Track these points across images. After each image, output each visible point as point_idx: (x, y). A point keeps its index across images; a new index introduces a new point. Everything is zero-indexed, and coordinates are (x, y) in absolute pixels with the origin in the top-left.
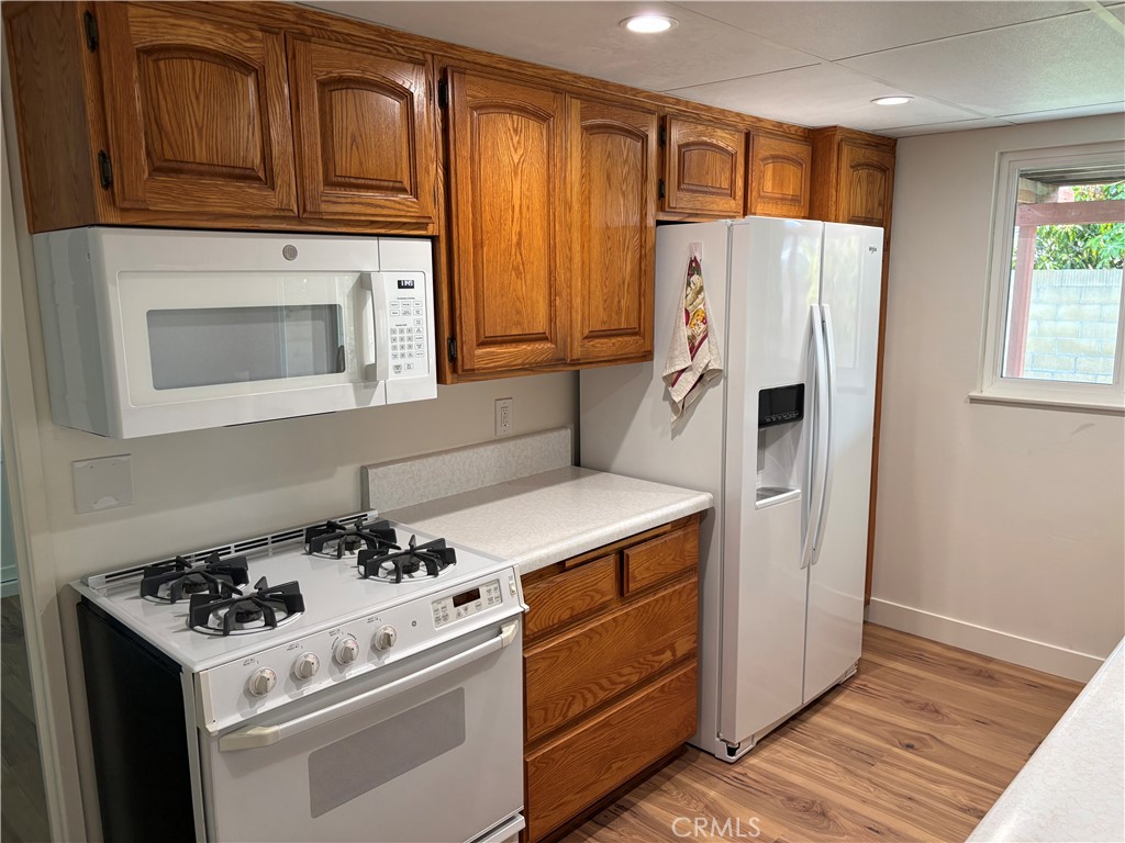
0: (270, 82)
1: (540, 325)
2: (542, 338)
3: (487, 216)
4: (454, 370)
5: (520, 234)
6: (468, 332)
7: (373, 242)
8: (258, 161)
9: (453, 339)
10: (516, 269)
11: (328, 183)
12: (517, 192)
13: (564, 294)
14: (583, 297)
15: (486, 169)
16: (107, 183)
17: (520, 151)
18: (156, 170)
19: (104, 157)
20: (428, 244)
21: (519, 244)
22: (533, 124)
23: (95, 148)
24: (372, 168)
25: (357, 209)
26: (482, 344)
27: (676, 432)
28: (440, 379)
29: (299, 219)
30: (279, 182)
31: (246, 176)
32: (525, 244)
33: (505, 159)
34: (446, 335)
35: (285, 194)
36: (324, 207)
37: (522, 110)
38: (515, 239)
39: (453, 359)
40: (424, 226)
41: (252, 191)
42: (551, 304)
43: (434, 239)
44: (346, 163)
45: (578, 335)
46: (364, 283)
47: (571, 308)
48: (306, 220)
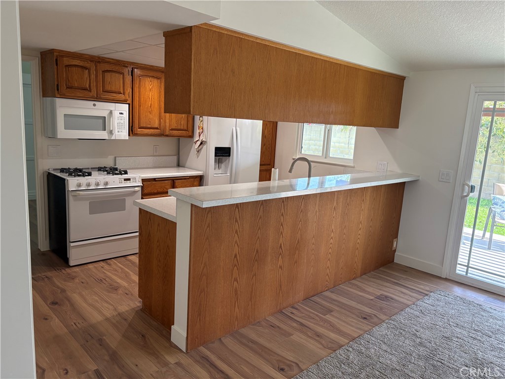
0: (91, 71)
1: (156, 125)
2: (157, 128)
3: (142, 100)
4: (132, 133)
5: (151, 104)
6: (136, 125)
7: (114, 104)
8: (88, 86)
9: (132, 126)
10: (150, 112)
11: (103, 91)
12: (150, 95)
13: (164, 119)
14: (169, 119)
15: (142, 90)
16: (58, 90)
17: (152, 86)
18: (67, 88)
19: (58, 85)
20: (128, 105)
21: (151, 106)
22: (156, 80)
23: (56, 83)
24: (113, 89)
25: (110, 97)
26: (139, 128)
27: (198, 157)
28: (129, 135)
29: (96, 98)
30: (92, 91)
31: (85, 89)
32: (152, 107)
33: (148, 88)
34: (131, 125)
35: (94, 93)
36: (102, 96)
37: (153, 77)
38: (149, 105)
39: (132, 131)
40: (126, 101)
41: (86, 92)
42: (160, 121)
43: (129, 104)
44: (108, 88)
45: (167, 129)
46: (111, 112)
47: (165, 122)
48: (98, 98)
